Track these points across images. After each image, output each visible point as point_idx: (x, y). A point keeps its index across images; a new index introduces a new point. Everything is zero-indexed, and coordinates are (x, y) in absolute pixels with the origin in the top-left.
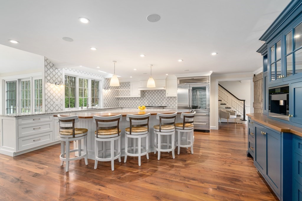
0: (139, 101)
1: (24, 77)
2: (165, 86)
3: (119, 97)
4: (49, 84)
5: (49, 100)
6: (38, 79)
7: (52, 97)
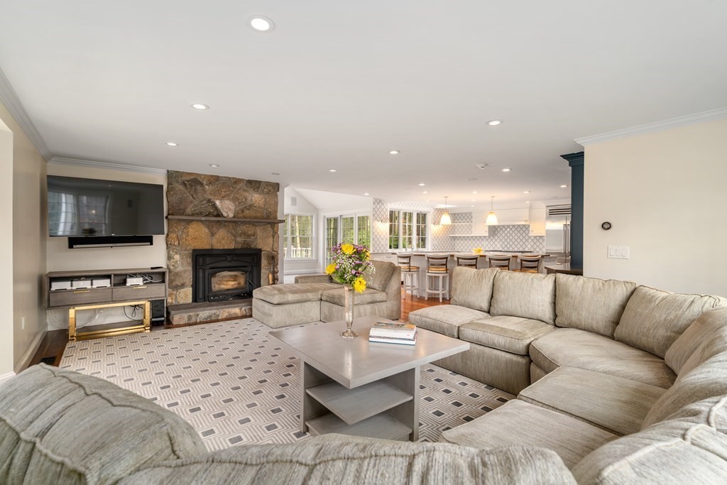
0: (487, 243)
1: (347, 213)
2: (527, 218)
3: (456, 235)
4: (376, 222)
5: (376, 240)
6: (361, 215)
7: (378, 237)
